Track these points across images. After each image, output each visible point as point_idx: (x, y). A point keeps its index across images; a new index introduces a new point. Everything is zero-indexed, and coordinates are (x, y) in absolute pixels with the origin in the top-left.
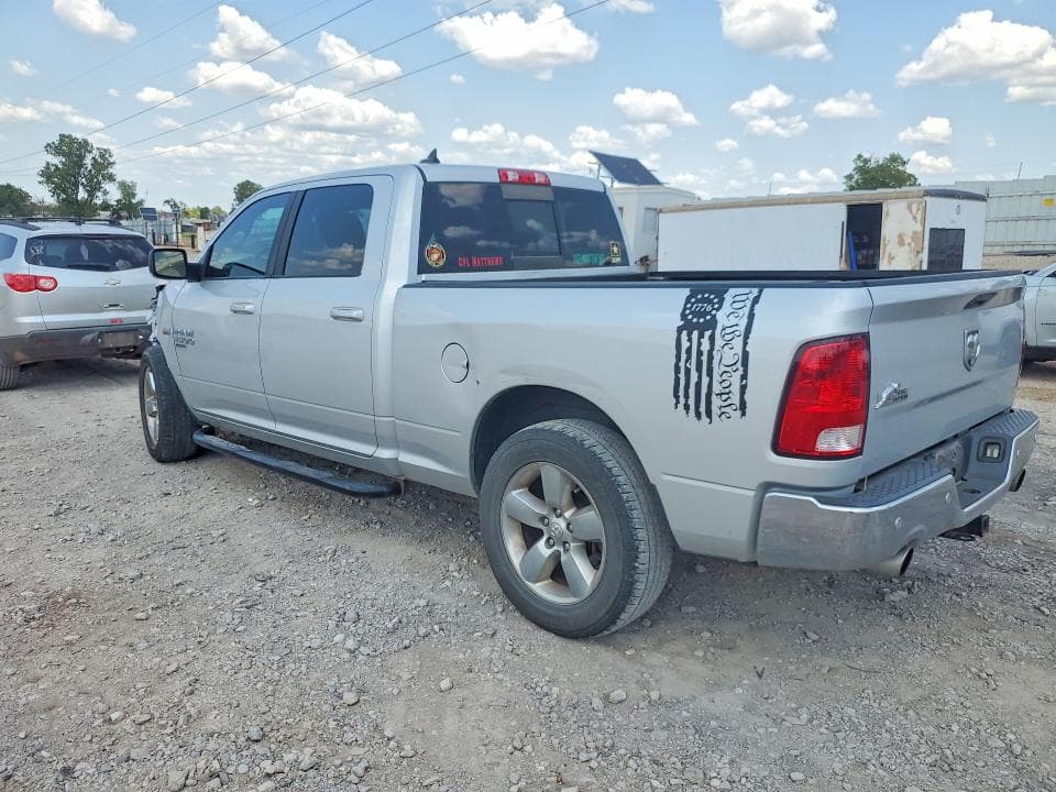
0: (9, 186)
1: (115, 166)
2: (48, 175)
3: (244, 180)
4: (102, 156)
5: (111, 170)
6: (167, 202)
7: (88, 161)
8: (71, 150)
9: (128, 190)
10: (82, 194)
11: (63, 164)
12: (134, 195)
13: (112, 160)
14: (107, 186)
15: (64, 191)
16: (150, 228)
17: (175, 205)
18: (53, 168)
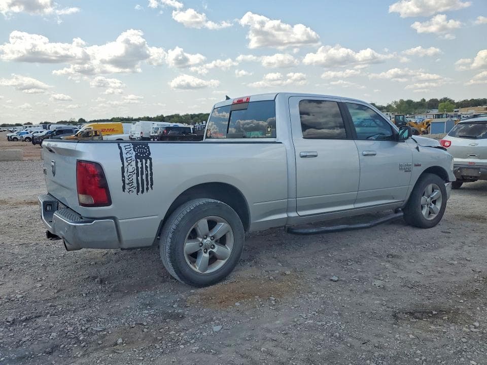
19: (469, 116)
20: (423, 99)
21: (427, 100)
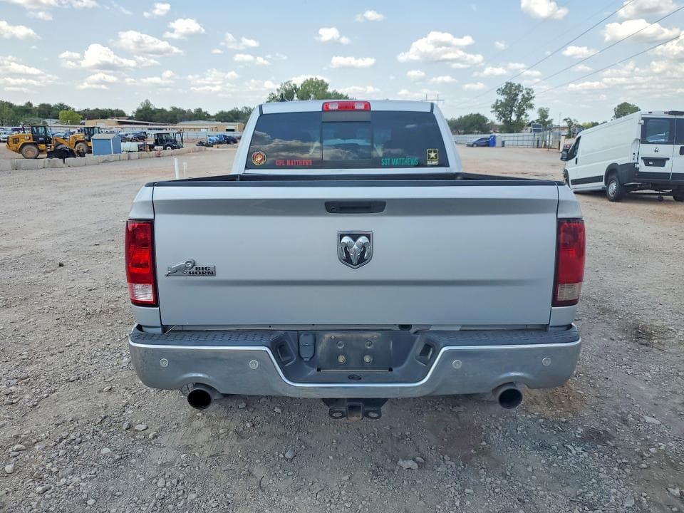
0: (478, 115)
1: (535, 99)
2: (496, 107)
3: (623, 102)
4: (528, 93)
5: (532, 102)
6: (565, 120)
7: (520, 97)
8: (511, 91)
9: (544, 114)
10: (514, 118)
11: (506, 99)
12: (547, 116)
13: (533, 96)
14: (528, 112)
15: (504, 116)
16: (536, 137)
17: (571, 121)
18: (499, 103)
19: (109, 131)
20: (29, 103)
21: (36, 104)
